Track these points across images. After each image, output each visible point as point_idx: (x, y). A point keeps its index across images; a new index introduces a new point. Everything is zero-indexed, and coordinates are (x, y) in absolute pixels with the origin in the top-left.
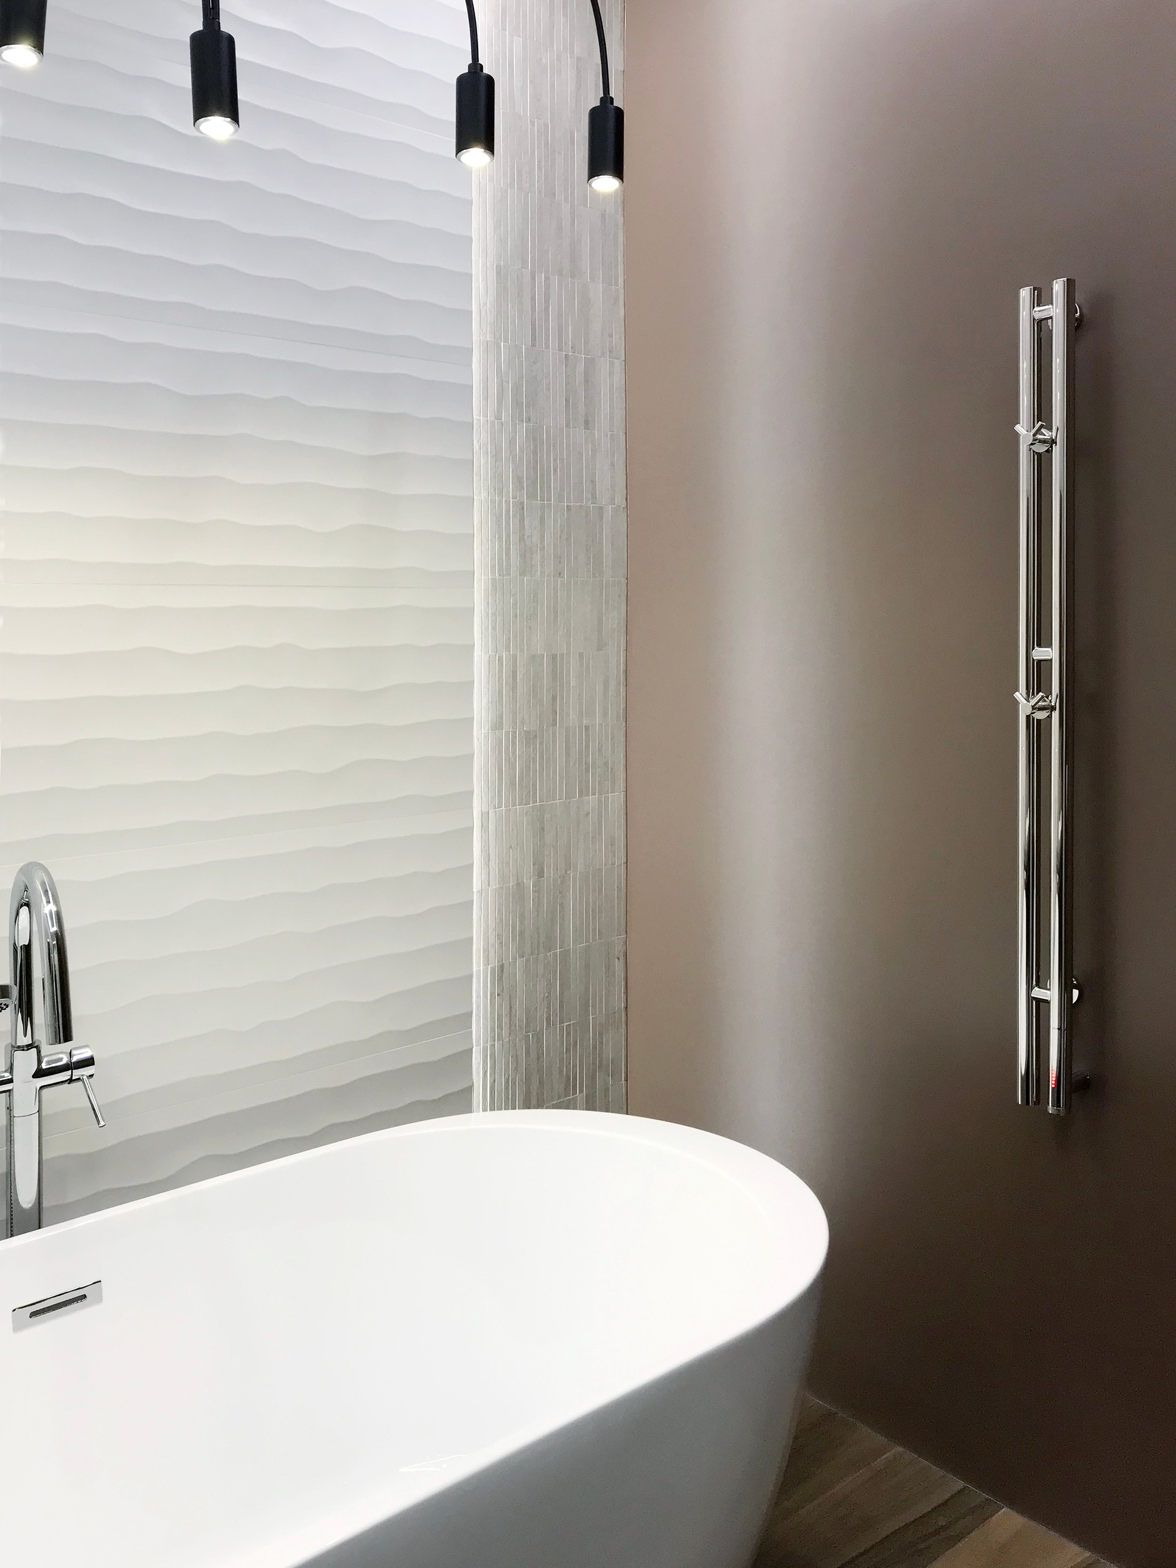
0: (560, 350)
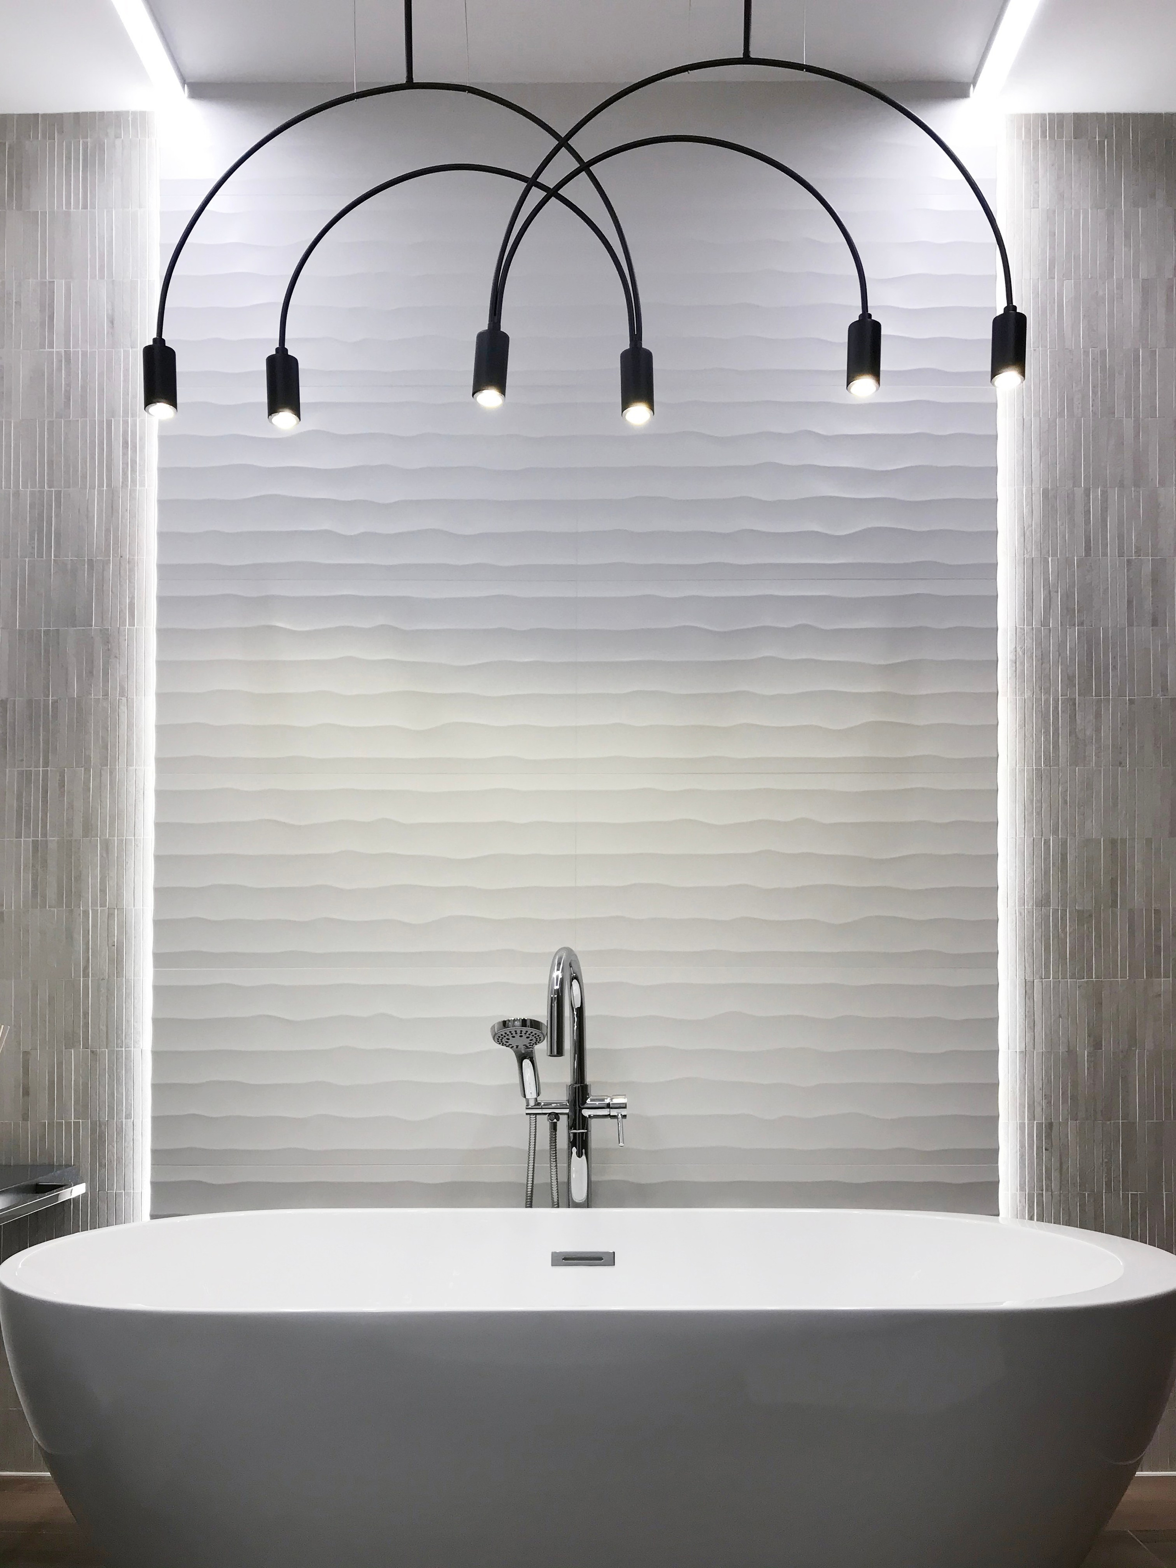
0: (1121, 555)
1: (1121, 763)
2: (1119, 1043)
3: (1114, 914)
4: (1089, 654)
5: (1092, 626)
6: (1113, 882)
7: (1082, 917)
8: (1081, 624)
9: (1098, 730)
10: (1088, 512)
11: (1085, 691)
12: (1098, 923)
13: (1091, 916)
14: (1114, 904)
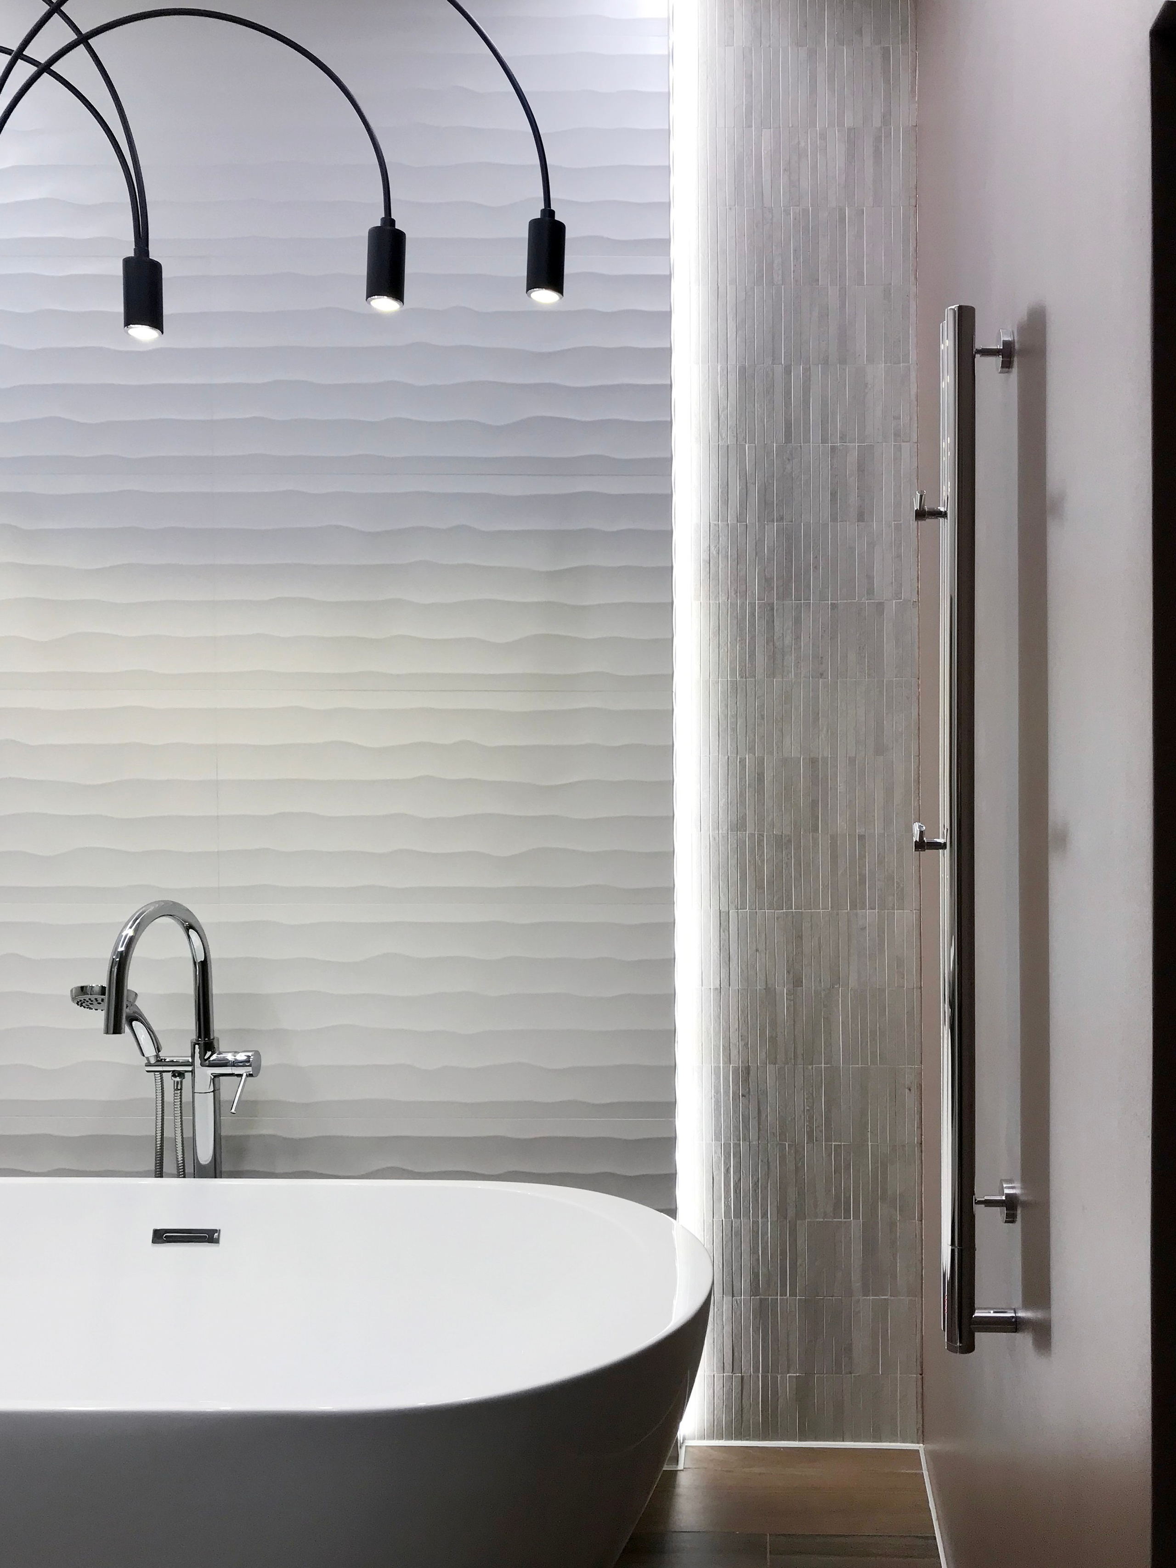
1: (822, 675)
2: (820, 980)
3: (815, 841)
4: (789, 553)
5: (792, 522)
6: (814, 803)
7: (781, 843)
8: (781, 519)
9: (798, 638)
10: (788, 393)
11: (784, 595)
12: (798, 848)
13: (790, 841)
14: (815, 829)
